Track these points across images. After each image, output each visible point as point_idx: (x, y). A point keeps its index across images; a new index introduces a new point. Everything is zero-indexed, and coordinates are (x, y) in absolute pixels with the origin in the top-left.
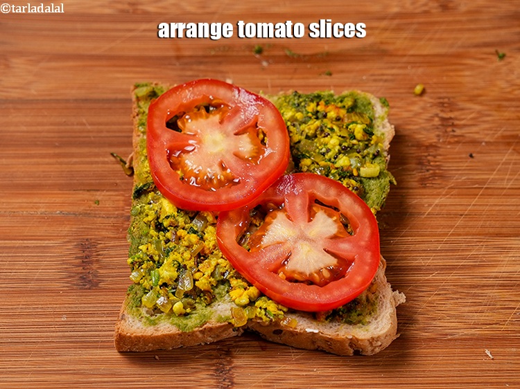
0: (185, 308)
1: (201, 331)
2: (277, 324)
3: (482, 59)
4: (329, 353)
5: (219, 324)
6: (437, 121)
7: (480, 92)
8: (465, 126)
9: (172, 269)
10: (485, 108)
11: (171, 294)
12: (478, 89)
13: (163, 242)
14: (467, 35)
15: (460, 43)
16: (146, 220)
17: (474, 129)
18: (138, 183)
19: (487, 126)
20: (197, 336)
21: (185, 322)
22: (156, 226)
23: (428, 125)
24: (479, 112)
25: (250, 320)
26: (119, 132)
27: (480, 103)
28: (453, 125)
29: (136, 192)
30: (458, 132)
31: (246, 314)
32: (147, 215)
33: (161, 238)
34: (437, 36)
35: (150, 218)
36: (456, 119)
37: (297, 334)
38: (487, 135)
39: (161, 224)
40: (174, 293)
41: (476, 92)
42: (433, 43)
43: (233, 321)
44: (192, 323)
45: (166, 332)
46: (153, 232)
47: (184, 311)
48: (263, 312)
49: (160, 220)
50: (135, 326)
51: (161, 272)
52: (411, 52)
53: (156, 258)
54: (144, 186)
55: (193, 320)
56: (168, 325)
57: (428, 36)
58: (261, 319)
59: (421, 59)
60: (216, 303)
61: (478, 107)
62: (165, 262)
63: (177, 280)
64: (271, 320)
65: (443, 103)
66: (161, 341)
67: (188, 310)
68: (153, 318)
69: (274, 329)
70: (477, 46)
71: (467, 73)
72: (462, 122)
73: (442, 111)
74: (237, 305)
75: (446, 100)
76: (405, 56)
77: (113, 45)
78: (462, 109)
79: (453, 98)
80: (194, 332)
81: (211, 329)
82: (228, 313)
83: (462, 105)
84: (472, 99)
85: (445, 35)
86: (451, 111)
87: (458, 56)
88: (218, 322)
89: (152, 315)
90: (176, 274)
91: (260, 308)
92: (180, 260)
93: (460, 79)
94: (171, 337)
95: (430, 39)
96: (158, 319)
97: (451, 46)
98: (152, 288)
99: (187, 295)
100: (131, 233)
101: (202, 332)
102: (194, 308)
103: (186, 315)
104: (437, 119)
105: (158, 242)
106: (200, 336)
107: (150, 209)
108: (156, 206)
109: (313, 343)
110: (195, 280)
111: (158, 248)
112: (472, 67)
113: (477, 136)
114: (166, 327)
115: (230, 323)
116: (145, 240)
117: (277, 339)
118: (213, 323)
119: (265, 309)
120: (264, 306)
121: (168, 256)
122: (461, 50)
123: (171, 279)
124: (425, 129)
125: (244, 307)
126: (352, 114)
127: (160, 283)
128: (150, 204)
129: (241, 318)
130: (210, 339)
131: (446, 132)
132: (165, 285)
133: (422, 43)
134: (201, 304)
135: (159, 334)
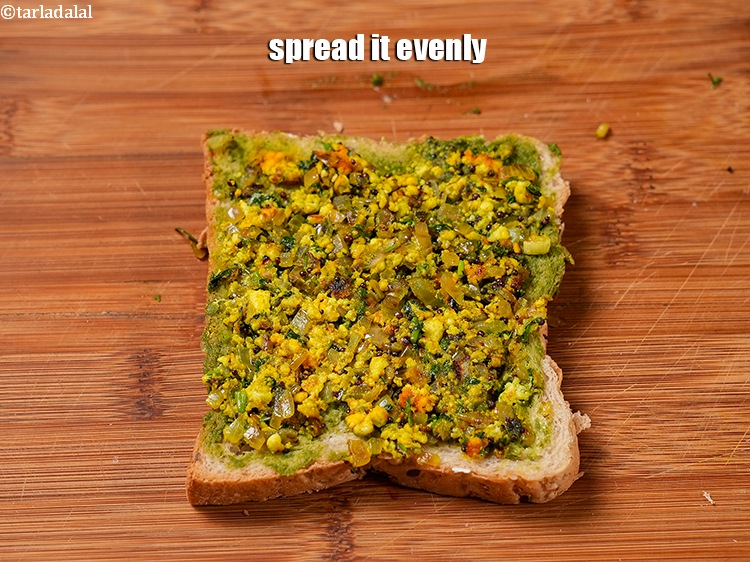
0: (283, 442)
1: (306, 474)
2: (412, 461)
3: (689, 86)
4: (486, 501)
5: (331, 464)
6: (628, 175)
7: (687, 132)
8: (668, 180)
9: (265, 388)
10: (695, 154)
11: (263, 424)
12: (684, 128)
13: (251, 351)
14: (667, 53)
15: (658, 64)
16: (227, 320)
17: (681, 184)
18: (215, 270)
19: (698, 179)
20: (301, 481)
21: (284, 461)
22: (241, 329)
23: (615, 181)
24: (687, 161)
25: (375, 457)
26: (187, 199)
27: (689, 148)
28: (651, 179)
29: (213, 282)
30: (659, 189)
31: (370, 448)
32: (228, 314)
33: (248, 346)
34: (627, 55)
35: (232, 318)
36: (655, 171)
37: (440, 475)
38: (700, 192)
39: (248, 326)
40: (267, 422)
41: (682, 133)
42: (620, 65)
43: (351, 459)
44: (294, 463)
45: (258, 477)
46: (236, 338)
47: (282, 447)
48: (393, 445)
49: (246, 321)
50: (215, 468)
51: (249, 394)
52: (591, 79)
53: (242, 374)
54: (224, 273)
55: (295, 458)
56: (261, 467)
57: (615, 56)
58: (390, 454)
59: (604, 89)
60: (327, 435)
61: (685, 154)
62: (255, 378)
63: (271, 404)
64: (404, 457)
65: (636, 149)
66: (251, 489)
67: (288, 445)
68: (240, 457)
69: (408, 469)
70: (682, 68)
71: (670, 106)
72: (664, 175)
73: (635, 160)
74: (357, 435)
75: (641, 145)
76: (582, 84)
77: (174, 78)
78: (663, 157)
79: (650, 141)
80: (296, 476)
81: (320, 471)
82: (344, 448)
83: (663, 151)
84: (677, 142)
85: (637, 55)
86: (648, 160)
87: (656, 82)
88: (330, 461)
89: (238, 454)
90: (269, 396)
91: (389, 440)
92: (275, 376)
93: (659, 116)
94: (265, 483)
95: (617, 61)
96: (247, 458)
97: (646, 69)
98: (237, 416)
99: (286, 424)
100: (207, 339)
101: (309, 475)
102: (297, 442)
103: (286, 452)
104: (628, 171)
105: (244, 352)
106: (306, 480)
107: (233, 306)
108: (240, 302)
109: (464, 487)
110: (297, 404)
111: (244, 360)
112: (676, 99)
113: (685, 194)
114: (258, 470)
115: (347, 462)
116: (226, 349)
117: (412, 482)
118: (324, 462)
119: (395, 441)
120: (394, 437)
121: (258, 370)
122: (660, 75)
123: (263, 403)
124: (611, 185)
125: (367, 437)
126: (511, 167)
127: (248, 408)
128: (232, 298)
129: (362, 454)
130: (319, 484)
131: (642, 188)
132: (255, 411)
133: (606, 65)
134: (305, 435)
135: (249, 479)
